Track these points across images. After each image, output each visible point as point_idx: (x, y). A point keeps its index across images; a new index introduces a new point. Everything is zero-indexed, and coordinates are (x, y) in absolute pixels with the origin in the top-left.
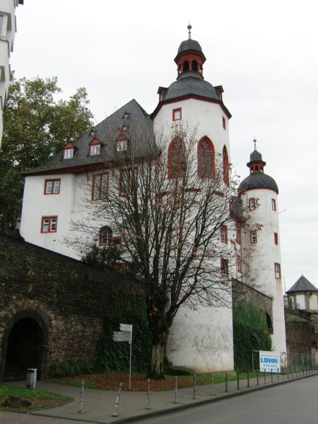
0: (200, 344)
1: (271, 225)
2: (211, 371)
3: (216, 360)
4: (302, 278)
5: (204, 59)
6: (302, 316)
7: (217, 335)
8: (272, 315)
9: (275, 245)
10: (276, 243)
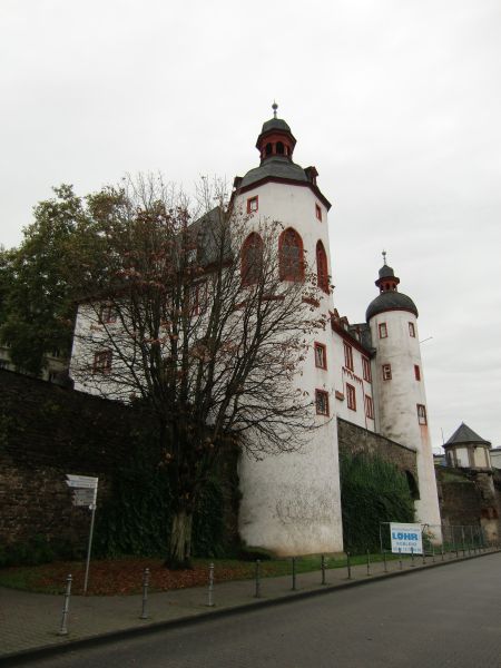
0: (285, 513)
1: (410, 355)
2: (303, 553)
3: (310, 537)
4: (463, 427)
5: (293, 141)
6: (465, 476)
7: (312, 499)
8: (416, 474)
9: (417, 382)
10: (418, 378)
